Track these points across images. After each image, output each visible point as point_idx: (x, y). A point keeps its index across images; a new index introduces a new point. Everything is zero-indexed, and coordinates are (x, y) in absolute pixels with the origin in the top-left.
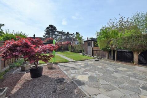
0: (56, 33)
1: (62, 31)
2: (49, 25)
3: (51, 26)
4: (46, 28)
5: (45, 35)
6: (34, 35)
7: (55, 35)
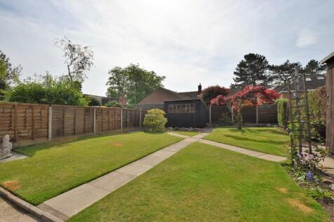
0: (268, 73)
1: (286, 64)
2: (246, 57)
3: (250, 57)
4: (236, 67)
5: (234, 83)
6: (200, 87)
7: (263, 78)
